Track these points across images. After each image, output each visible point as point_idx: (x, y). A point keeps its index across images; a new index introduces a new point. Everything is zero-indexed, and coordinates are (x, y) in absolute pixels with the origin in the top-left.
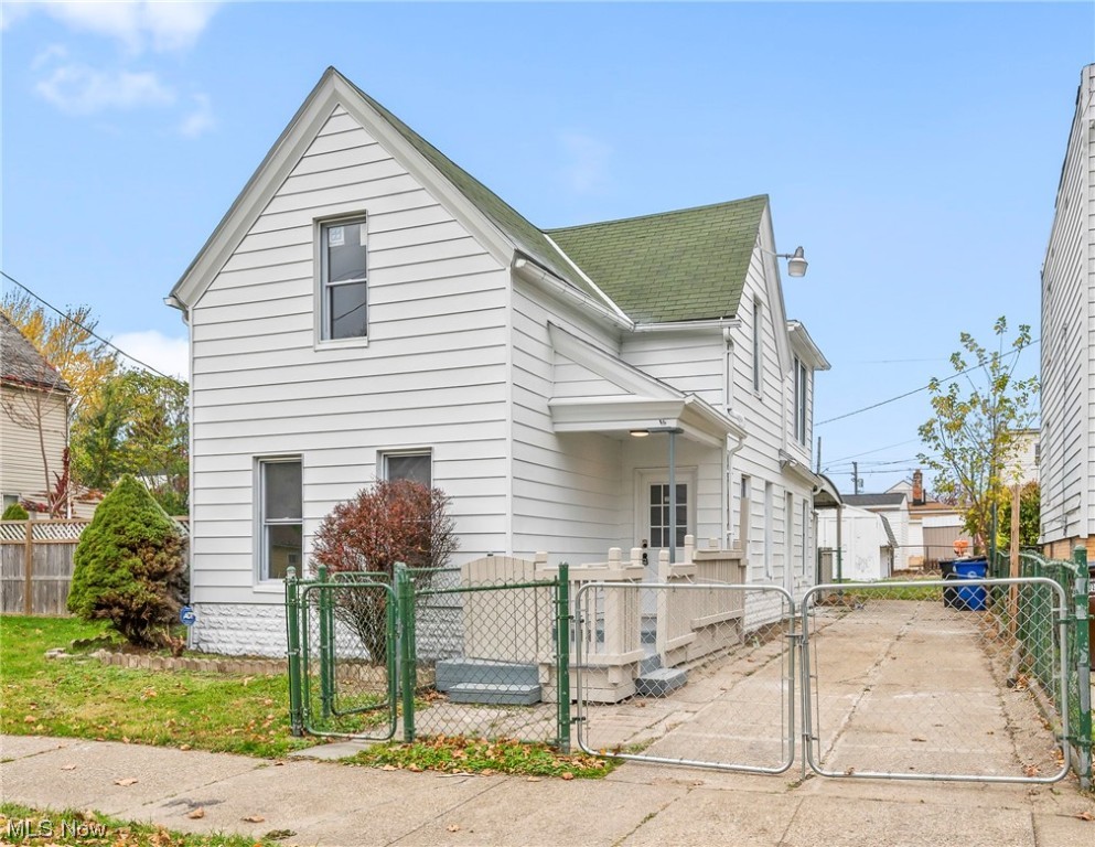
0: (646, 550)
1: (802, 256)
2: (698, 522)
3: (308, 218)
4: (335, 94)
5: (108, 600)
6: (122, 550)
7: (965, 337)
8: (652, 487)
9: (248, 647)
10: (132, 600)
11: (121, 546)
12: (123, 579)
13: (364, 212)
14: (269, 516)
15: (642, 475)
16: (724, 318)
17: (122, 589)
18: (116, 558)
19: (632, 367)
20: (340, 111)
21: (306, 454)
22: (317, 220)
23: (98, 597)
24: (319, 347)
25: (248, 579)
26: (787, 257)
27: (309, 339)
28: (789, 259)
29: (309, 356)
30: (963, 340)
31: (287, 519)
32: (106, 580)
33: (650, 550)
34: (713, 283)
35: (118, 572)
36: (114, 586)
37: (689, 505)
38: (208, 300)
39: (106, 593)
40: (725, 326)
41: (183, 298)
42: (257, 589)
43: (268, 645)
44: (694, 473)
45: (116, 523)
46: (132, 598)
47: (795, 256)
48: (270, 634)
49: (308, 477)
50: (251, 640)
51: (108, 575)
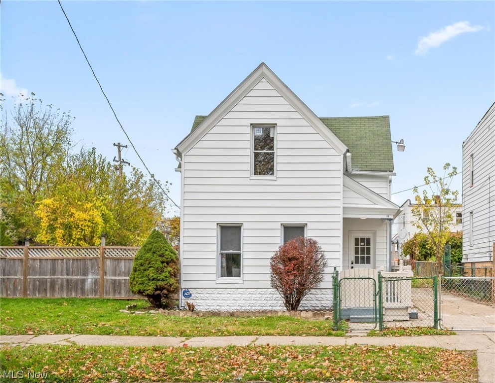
0: (352, 265)
1: (403, 143)
2: (377, 253)
3: (248, 123)
4: (263, 73)
5: (160, 287)
6: (164, 264)
7: (429, 170)
8: (356, 239)
9: (213, 308)
10: (171, 287)
11: (162, 262)
12: (166, 277)
13: (276, 124)
14: (222, 249)
15: (351, 233)
16: (389, 171)
17: (167, 282)
18: (162, 268)
19: (377, 194)
20: (264, 80)
21: (244, 223)
22: (251, 124)
23: (156, 285)
24: (251, 178)
25: (213, 277)
26: (397, 143)
27: (247, 174)
28: (398, 144)
29: (247, 182)
30: (429, 171)
31: (231, 251)
32: (159, 278)
33: (354, 265)
34: (379, 155)
35: (164, 274)
36: (163, 280)
37: (371, 246)
38: (192, 152)
39: (160, 283)
40: (390, 175)
41: (180, 150)
42: (218, 281)
43: (224, 306)
44: (375, 234)
45: (159, 252)
46: (171, 285)
47: (400, 143)
48: (224, 301)
49: (244, 233)
50: (214, 304)
51: (159, 275)
